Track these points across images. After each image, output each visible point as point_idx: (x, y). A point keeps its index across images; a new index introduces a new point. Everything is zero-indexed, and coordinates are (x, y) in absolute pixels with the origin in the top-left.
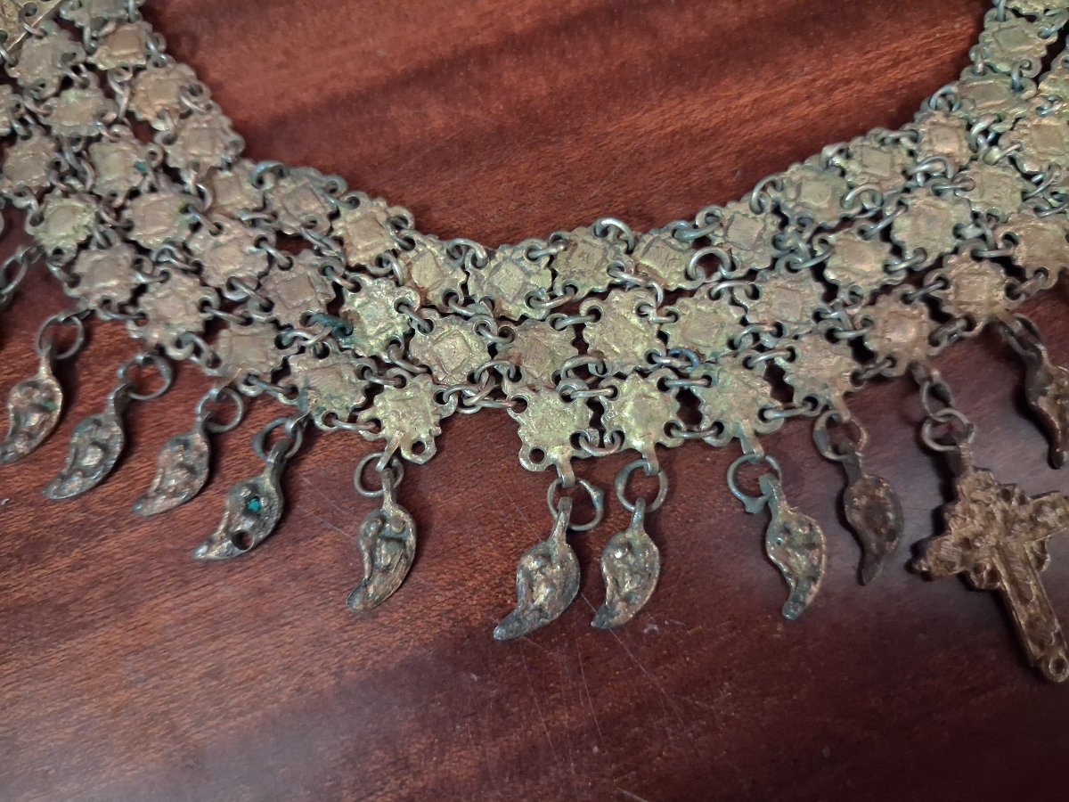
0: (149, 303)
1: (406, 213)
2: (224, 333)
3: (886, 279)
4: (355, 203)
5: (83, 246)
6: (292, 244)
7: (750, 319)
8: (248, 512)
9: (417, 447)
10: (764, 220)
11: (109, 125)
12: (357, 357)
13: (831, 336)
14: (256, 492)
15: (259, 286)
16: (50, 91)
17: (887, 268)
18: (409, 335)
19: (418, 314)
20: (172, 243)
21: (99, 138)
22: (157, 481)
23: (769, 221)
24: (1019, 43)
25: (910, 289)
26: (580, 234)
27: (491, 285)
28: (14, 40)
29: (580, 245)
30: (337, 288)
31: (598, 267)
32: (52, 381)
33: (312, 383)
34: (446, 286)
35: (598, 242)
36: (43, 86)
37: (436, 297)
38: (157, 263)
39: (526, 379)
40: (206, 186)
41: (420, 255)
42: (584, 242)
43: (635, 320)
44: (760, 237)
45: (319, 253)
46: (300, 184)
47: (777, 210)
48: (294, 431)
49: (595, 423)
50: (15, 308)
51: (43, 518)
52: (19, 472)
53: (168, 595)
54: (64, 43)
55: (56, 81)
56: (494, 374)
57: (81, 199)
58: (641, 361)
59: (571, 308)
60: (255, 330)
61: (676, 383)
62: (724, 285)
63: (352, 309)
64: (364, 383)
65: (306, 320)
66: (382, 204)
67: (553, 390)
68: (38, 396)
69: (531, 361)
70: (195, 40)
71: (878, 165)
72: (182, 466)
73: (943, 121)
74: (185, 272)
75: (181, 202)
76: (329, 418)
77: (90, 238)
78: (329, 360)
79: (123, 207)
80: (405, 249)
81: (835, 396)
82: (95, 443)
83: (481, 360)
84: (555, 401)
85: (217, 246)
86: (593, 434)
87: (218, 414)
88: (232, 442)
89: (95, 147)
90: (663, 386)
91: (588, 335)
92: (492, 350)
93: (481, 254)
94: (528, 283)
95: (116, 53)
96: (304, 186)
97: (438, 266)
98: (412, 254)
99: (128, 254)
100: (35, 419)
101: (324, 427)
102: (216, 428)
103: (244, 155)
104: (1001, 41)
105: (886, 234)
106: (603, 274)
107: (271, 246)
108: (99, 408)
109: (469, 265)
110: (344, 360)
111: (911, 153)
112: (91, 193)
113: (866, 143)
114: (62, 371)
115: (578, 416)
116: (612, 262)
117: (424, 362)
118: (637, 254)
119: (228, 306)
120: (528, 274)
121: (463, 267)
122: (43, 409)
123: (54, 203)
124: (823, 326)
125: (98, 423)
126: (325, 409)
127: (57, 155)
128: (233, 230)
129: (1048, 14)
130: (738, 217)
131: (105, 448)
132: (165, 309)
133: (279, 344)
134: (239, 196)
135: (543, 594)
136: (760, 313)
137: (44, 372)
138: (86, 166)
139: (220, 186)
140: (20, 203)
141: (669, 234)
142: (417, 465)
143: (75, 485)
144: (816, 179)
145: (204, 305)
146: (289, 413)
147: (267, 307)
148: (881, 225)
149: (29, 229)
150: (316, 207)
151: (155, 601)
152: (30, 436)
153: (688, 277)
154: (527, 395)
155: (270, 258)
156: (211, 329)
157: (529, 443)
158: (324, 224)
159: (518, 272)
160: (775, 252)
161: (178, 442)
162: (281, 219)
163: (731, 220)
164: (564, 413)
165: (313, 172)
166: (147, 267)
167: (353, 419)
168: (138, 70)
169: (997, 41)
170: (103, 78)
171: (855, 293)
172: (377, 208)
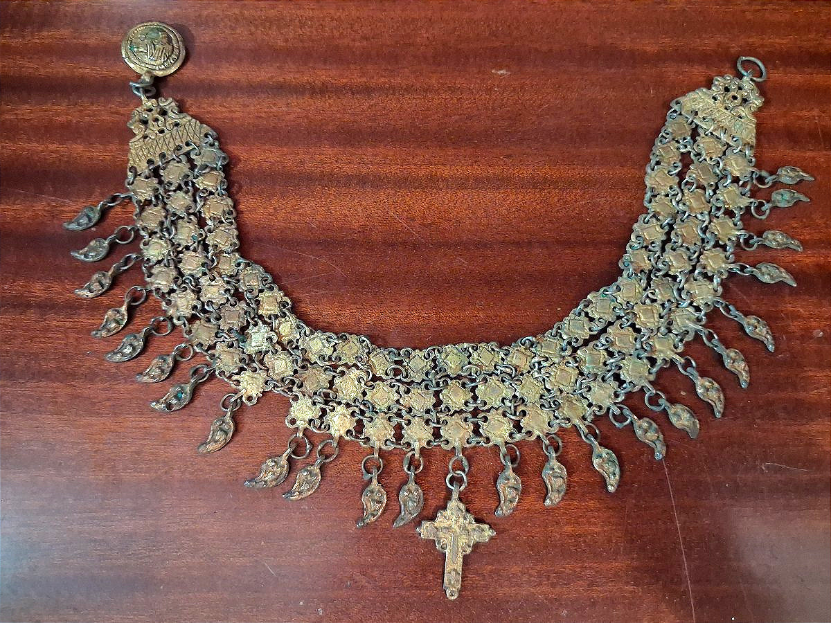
0: (174, 297)
1: (289, 301)
2: (198, 322)
3: (464, 408)
4: (271, 289)
5: (159, 262)
6: (238, 296)
7: (401, 401)
8: (176, 397)
9: (250, 398)
10: (427, 363)
11: (189, 214)
12: (244, 353)
13: (427, 422)
14: (182, 391)
15: (219, 308)
16: (173, 188)
17: (466, 403)
18: (267, 352)
19: (273, 346)
20: (192, 276)
21: (183, 218)
22: (148, 370)
23: (429, 364)
24: (578, 328)
25: (469, 416)
26: (353, 338)
27: (308, 345)
28: (167, 159)
29: (351, 342)
30: (248, 322)
31: (353, 355)
32: (125, 313)
33: (222, 356)
34: (291, 337)
35: (358, 344)
36: (171, 184)
37: (285, 340)
38: (184, 282)
39: (303, 389)
40: (216, 257)
41: (286, 321)
42: (353, 342)
43: (356, 383)
44: (422, 369)
45: (248, 304)
47: (434, 360)
48: (206, 372)
49: (321, 417)
50: (124, 275)
51: (100, 365)
52: (99, 343)
53: (134, 415)
54: (184, 167)
55: (177, 185)
56: (292, 382)
57: (166, 243)
58: (351, 400)
59: (335, 367)
60: (210, 326)
61: (358, 416)
62: (397, 383)
63: (250, 332)
64: (241, 365)
65: (230, 330)
66: (282, 294)
67: (311, 398)
68: (118, 317)
69: (309, 382)
70: (241, 187)
71: (485, 359)
72: (160, 368)
73: (523, 350)
74: (193, 291)
75: (203, 260)
76: (222, 373)
77: (163, 259)
78: (231, 350)
79: (181, 252)
80: (282, 316)
81: (417, 446)
82: (131, 345)
83: (289, 374)
84: (309, 402)
85: (210, 285)
86: (318, 423)
87: (183, 353)
88: (183, 366)
89: (180, 221)
90: (353, 414)
91: (336, 381)
92: (296, 372)
93: (308, 332)
94: (323, 350)
95: (205, 182)
96: (255, 273)
97: (291, 328)
98: (283, 319)
99: (174, 273)
100: (113, 325)
101: (218, 376)
102: (179, 358)
103: (237, 250)
104: (571, 324)
105: (473, 389)
106: (353, 358)
107: (230, 294)
108: (139, 331)
109: (303, 333)
110: (237, 352)
111: (503, 359)
112: (170, 240)
113: (486, 347)
114: (131, 310)
115: (314, 413)
116: (359, 355)
117: (267, 366)
118: (371, 355)
119: (204, 311)
120: (324, 346)
121: (300, 333)
122: (118, 322)
123: (155, 239)
124: (426, 416)
125: (135, 337)
126: (221, 369)
127: (164, 220)
128: (219, 281)
130: (417, 357)
131: (134, 348)
132: (179, 302)
133: (216, 334)
134: (227, 266)
135: (269, 477)
136: (406, 400)
137: (123, 309)
138: (173, 228)
139: (222, 260)
140: (143, 233)
141: (387, 353)
142: (246, 406)
143: (118, 357)
144: (456, 354)
145: (195, 307)
146: (208, 365)
147: (218, 319)
148: (474, 384)
149: (142, 246)
150: (256, 284)
151: (128, 416)
152: (109, 331)
153: (386, 374)
154: (300, 395)
155: (228, 300)
156: (193, 319)
157: (293, 415)
158: (256, 292)
159: (320, 344)
160: (425, 378)
161: (162, 358)
162: (240, 283)
163: (414, 357)
164: (310, 409)
165: (261, 269)
166: (180, 282)
167: (230, 377)
168: (211, 193)
169: (569, 324)
170: (196, 190)
171: (448, 408)
172: (279, 295)
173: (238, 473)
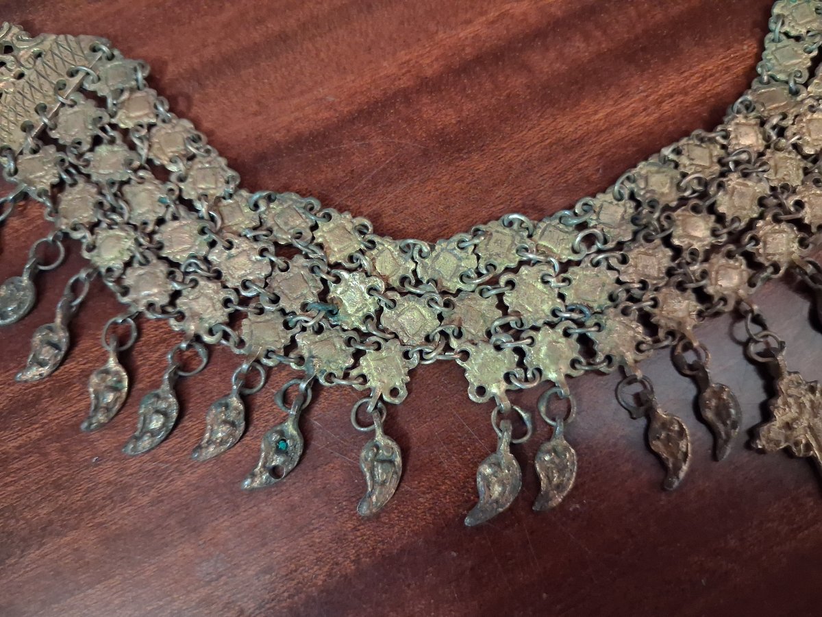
0: (185, 304)
1: (367, 222)
2: (245, 321)
3: (715, 241)
4: (328, 217)
5: (128, 264)
6: (286, 251)
7: (623, 278)
8: (279, 451)
9: (394, 392)
10: (624, 205)
11: (135, 171)
12: (344, 330)
13: (681, 287)
14: (283, 436)
15: (266, 284)
16: (86, 147)
17: (714, 233)
18: (380, 311)
19: (384, 295)
20: (195, 257)
21: (128, 182)
22: (207, 435)
23: (628, 205)
24: (791, 58)
25: (731, 247)
26: (493, 226)
27: (434, 269)
28: (51, 109)
29: (494, 234)
30: (324, 281)
31: (509, 250)
32: (119, 368)
33: (314, 353)
34: (401, 273)
35: (507, 231)
36: (79, 143)
37: (395, 281)
38: (186, 273)
39: (466, 336)
40: (214, 211)
41: (381, 252)
42: (497, 232)
43: (540, 286)
44: (623, 218)
45: (306, 256)
46: (285, 206)
47: (632, 196)
48: (306, 389)
49: (521, 364)
50: (82, 314)
51: (125, 469)
52: (102, 437)
53: (226, 517)
54: (91, 109)
55: (89, 139)
56: (442, 333)
57: (122, 229)
58: (548, 316)
59: (494, 282)
60: (267, 318)
61: (576, 331)
62: (601, 257)
63: (335, 295)
64: (352, 350)
65: (304, 307)
66: (349, 216)
67: (487, 342)
68: (111, 380)
69: (469, 323)
70: (188, 98)
71: (701, 158)
72: (225, 422)
73: (743, 121)
74: (209, 278)
75: (196, 226)
76: (330, 377)
77: (132, 258)
78: (325, 335)
79: (154, 232)
80: (369, 248)
82: (158, 412)
83: (433, 326)
84: (490, 351)
85: (230, 257)
86: (519, 372)
87: (248, 381)
88: (258, 401)
89: (126, 188)
90: (566, 334)
91: (507, 300)
92: (440, 317)
93: (426, 249)
94: (461, 266)
95: (132, 115)
96: (289, 207)
97: (394, 259)
98: (374, 252)
99: (163, 268)
100: (110, 397)
101: (327, 384)
102: (248, 392)
103: (240, 187)
104: (778, 57)
105: (712, 209)
106: (513, 254)
107: (271, 254)
108: (157, 385)
109: (416, 256)
110: (335, 334)
111: (723, 147)
112: (128, 224)
113: (691, 142)
114: (124, 359)
115: (507, 360)
116: (519, 245)
117: (392, 330)
118: (536, 237)
119: (244, 301)
120: (460, 259)
121: (412, 258)
122: (115, 389)
123: (102, 234)
125: (158, 397)
126: (326, 371)
127: (100, 198)
128: (242, 245)
129: (810, 34)
130: (605, 204)
131: (165, 414)
132: (197, 307)
133: (286, 326)
134: (240, 217)
135: (497, 490)
136: (630, 275)
137: (112, 363)
138: (122, 204)
139: (225, 211)
140: (76, 235)
141: (558, 221)
142: (394, 405)
143: (146, 442)
144: (658, 172)
145: (227, 302)
146: (301, 377)
147: (275, 300)
148: (708, 203)
149: (86, 255)
150: (301, 222)
151: (216, 522)
152: (108, 409)
153: (575, 252)
154: (470, 348)
155: (272, 263)
156: (234, 320)
157: (474, 382)
158: (308, 234)
159: (453, 258)
160: (635, 228)
161: (221, 405)
162: (275, 233)
163: (601, 207)
164: (497, 359)
165: (294, 196)
166: (179, 276)
167: (346, 377)
168: (151, 126)
169: (776, 58)
170: (125, 132)
171: (694, 253)
172: (345, 220)
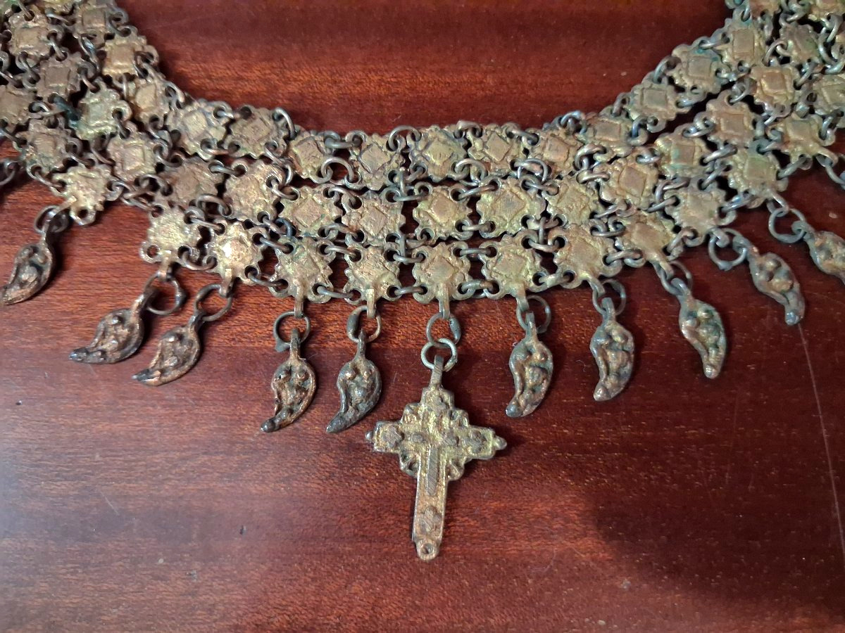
1: (155, 53)
3: (454, 234)
4: (126, 33)
6: (69, 43)
7: (344, 221)
9: (83, 213)
10: (392, 157)
12: (74, 137)
13: (390, 256)
15: (38, 65)
17: (459, 226)
18: (113, 135)
19: (124, 123)
23: (395, 158)
24: (658, 103)
25: (464, 246)
26: (262, 113)
27: (183, 123)
29: (258, 120)
30: (83, 86)
31: (260, 140)
33: (37, 142)
34: (155, 112)
35: (270, 123)
37: (144, 116)
39: (173, 197)
41: (148, 85)
42: (262, 119)
43: (264, 187)
44: (383, 167)
45: (85, 58)
46: (100, 7)
47: (405, 154)
49: (200, 245)
56: (153, 184)
58: (254, 216)
59: (228, 161)
60: (22, 93)
61: (267, 243)
62: (337, 191)
63: (88, 103)
64: (67, 155)
65: (52, 99)
66: (143, 41)
67: (184, 210)
69: (182, 186)
71: (496, 151)
73: (562, 136)
76: (37, 169)
78: (55, 131)
80: (141, 77)
81: (369, 295)
83: (149, 171)
84: (180, 218)
85: (26, 28)
86: (195, 254)
90: (257, 239)
91: (229, 184)
92: (159, 168)
93: (181, 100)
94: (207, 132)
96: (101, 9)
97: (156, 96)
98: (142, 82)
101: (31, 175)
104: (645, 96)
105: (473, 201)
106: (261, 146)
107: (56, 41)
109: (174, 104)
110: (63, 135)
111: (526, 152)
113: (497, 131)
115: (191, 235)
116: (271, 140)
117: (113, 158)
118: (293, 143)
119: (14, 70)
120: (209, 125)
121: (170, 104)
124: (388, 246)
126: (35, 162)
128: (39, 21)
129: (694, 91)
130: (375, 147)
133: (31, 107)
135: (109, 342)
136: (352, 219)
141: (322, 138)
142: (77, 225)
144: (444, 143)
147: (34, 82)
148: (472, 194)
150: (101, 27)
153: (319, 175)
154: (165, 207)
155: (52, 52)
157: (152, 240)
158: (100, 39)
159: (204, 121)
160: (388, 182)
162: (76, 25)
163: (368, 147)
164: (182, 230)
167: (49, 177)
169: (642, 96)
171: (426, 234)
172: (139, 42)
173: (61, 339)
